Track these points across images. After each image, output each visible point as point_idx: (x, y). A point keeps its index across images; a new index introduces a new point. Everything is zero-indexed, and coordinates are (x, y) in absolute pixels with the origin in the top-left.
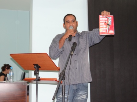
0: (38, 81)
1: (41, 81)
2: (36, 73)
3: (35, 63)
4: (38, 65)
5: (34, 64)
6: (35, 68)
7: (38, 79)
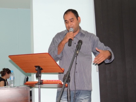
0: (41, 85)
1: (44, 84)
2: (38, 76)
3: (37, 65)
6: (36, 70)
7: (40, 83)
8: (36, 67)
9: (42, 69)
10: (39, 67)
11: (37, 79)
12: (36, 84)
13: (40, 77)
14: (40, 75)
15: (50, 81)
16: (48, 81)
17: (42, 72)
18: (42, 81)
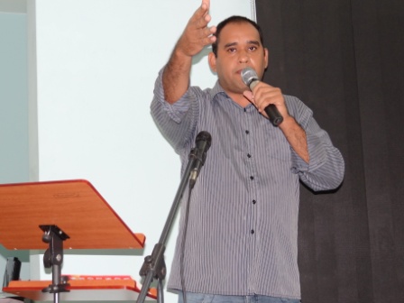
0: (61, 294)
1: (72, 291)
2: (51, 263)
3: (46, 222)
4: (58, 230)
5: (41, 227)
6: (44, 241)
7: (59, 286)
8: (45, 228)
9: (64, 237)
10: (55, 229)
11: (47, 272)
12: (44, 290)
13: (60, 264)
14: (58, 257)
15: (94, 277)
16: (86, 277)
17: (67, 247)
18: (67, 278)
